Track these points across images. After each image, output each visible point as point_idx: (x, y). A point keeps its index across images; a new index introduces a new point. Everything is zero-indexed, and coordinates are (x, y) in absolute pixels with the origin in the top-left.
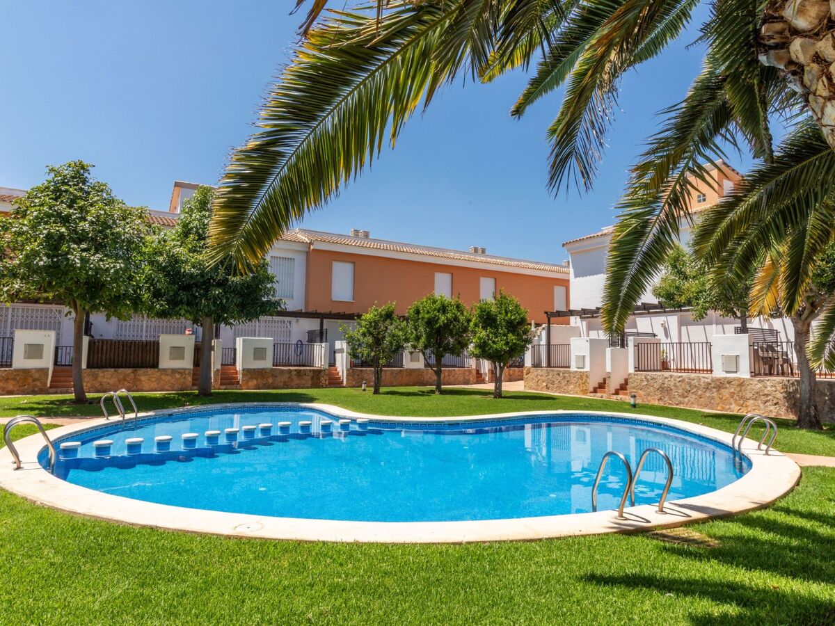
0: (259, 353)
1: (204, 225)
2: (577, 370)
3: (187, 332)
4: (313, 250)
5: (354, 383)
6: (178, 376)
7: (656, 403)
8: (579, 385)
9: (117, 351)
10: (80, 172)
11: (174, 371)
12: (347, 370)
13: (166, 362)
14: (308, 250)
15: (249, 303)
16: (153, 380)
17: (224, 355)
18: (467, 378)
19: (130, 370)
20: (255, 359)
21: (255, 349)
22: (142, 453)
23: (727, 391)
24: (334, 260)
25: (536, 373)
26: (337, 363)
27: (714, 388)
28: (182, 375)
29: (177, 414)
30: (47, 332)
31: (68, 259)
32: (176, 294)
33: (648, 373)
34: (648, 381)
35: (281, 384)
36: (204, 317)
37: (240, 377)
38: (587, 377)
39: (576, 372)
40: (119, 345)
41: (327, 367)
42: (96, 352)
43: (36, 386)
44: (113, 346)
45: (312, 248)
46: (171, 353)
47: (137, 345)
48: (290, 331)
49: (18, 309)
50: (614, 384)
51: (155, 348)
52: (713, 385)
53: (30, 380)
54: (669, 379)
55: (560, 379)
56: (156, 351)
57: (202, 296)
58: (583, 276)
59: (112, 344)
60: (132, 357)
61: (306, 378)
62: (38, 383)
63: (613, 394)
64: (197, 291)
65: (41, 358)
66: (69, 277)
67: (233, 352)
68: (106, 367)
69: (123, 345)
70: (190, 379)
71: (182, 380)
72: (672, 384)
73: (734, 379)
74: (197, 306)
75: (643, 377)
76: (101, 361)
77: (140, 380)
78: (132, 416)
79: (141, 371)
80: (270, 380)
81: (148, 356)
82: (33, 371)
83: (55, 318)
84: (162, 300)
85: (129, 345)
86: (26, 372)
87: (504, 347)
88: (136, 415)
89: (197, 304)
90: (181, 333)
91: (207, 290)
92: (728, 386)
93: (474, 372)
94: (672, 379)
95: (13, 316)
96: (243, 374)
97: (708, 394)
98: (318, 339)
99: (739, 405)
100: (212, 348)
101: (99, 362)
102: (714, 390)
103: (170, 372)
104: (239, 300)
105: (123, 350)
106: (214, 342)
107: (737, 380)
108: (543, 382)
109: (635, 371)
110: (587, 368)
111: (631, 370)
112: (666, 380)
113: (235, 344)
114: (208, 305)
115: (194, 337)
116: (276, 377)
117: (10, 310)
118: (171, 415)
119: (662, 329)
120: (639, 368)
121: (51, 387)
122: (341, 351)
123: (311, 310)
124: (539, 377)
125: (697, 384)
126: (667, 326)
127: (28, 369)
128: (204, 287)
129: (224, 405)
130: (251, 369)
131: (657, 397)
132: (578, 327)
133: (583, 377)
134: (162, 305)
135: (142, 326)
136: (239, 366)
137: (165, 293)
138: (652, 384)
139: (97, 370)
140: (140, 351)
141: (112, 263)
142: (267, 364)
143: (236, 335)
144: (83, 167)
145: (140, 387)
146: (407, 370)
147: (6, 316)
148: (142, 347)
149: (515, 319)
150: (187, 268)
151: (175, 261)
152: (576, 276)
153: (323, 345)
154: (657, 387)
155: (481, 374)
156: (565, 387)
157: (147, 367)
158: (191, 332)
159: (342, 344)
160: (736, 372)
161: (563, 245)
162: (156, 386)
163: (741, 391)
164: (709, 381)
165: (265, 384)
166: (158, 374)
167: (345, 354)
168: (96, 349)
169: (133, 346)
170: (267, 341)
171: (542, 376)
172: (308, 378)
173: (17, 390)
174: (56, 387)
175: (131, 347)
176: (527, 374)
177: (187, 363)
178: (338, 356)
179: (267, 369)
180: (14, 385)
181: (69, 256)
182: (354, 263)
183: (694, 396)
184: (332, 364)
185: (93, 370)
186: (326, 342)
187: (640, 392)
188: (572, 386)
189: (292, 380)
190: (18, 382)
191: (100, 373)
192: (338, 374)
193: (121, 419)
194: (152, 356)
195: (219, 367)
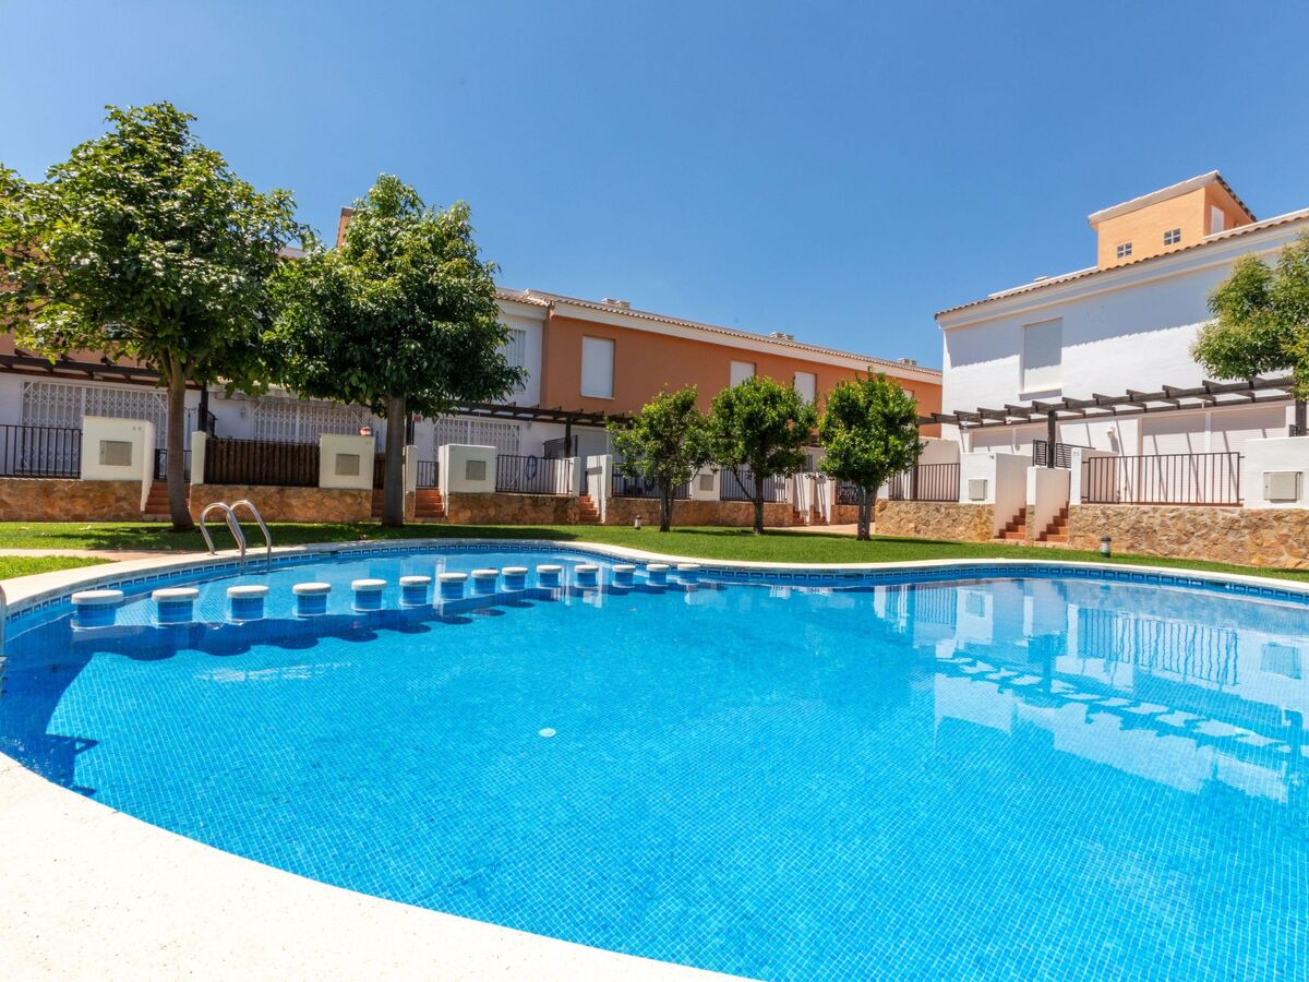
0: (475, 469)
1: (390, 239)
2: (971, 502)
3: (363, 432)
4: (553, 317)
5: (617, 519)
6: (349, 500)
7: (1124, 551)
8: (975, 526)
9: (252, 456)
10: (171, 126)
11: (344, 492)
12: (608, 500)
13: (329, 477)
14: (545, 318)
15: (465, 373)
16: (311, 505)
17: (420, 474)
18: (780, 517)
19: (272, 489)
20: (468, 478)
21: (469, 462)
22: (265, 617)
23: (1273, 532)
24: (585, 335)
25: (897, 509)
26: (590, 488)
27: (1245, 527)
28: (356, 499)
29: (347, 551)
30: (137, 423)
31: (139, 262)
32: (342, 349)
33: (1107, 506)
34: (1108, 517)
35: (509, 518)
36: (390, 397)
37: (445, 505)
38: (990, 513)
39: (970, 506)
40: (255, 447)
41: (578, 494)
42: (218, 459)
43: (122, 509)
44: (245, 451)
45: (552, 313)
46: (338, 464)
47: (283, 452)
48: (518, 442)
49: (96, 390)
50: (1039, 522)
51: (313, 456)
52: (1242, 524)
53: (111, 500)
54: (1151, 514)
55: (939, 516)
56: (314, 461)
57: (387, 354)
58: (966, 364)
59: (244, 446)
60: (277, 468)
61: (547, 509)
62: (125, 505)
63: (1037, 540)
64: (378, 346)
65: (129, 464)
66: (145, 297)
67: (433, 468)
68: (235, 483)
69: (262, 448)
70: (368, 505)
71: (356, 508)
72: (1158, 522)
73: (1290, 513)
74: (378, 371)
75: (1099, 512)
76: (228, 472)
77: (289, 505)
78: (263, 550)
79: (291, 491)
80: (492, 512)
81: (302, 467)
82: (116, 485)
83: (157, 407)
84: (318, 359)
85: (270, 450)
86: (104, 485)
87: (882, 458)
88: (269, 550)
89: (379, 367)
90: (354, 434)
91: (394, 344)
92: (1275, 523)
93: (791, 510)
94: (1157, 515)
95: (89, 402)
96: (451, 502)
97: (1231, 538)
98: (563, 452)
99: (1295, 556)
100: (402, 460)
101: (224, 473)
102: (1246, 531)
103: (336, 494)
104: (449, 366)
105: (262, 456)
106: (406, 450)
107: (1296, 514)
108: (910, 522)
109: (1083, 502)
110: (991, 499)
111: (1075, 501)
112: (1145, 516)
113: (436, 457)
114: (398, 370)
115: (373, 440)
116: (500, 506)
117: (84, 392)
118: (335, 552)
119: (1109, 440)
120: (1089, 498)
121: (147, 511)
122: (598, 470)
123: (550, 406)
124: (903, 515)
125: (1208, 522)
126: (1117, 436)
127: (108, 482)
128: (391, 339)
129: (426, 541)
130: (462, 494)
131: (1123, 544)
132: (955, 442)
133: (982, 514)
134: (317, 367)
135: (294, 425)
136: (443, 489)
137: (323, 344)
138: (1116, 523)
139: (221, 486)
140: (289, 459)
141: (223, 272)
142: (487, 486)
143: (439, 440)
144: (175, 120)
145: (290, 516)
146: (695, 502)
147: (78, 401)
148: (293, 452)
149: (900, 412)
150: (362, 302)
151: (339, 288)
152: (954, 364)
153: (572, 460)
154: (1127, 528)
155: (798, 513)
156: (948, 530)
157: (301, 485)
158: (368, 433)
159: (598, 461)
160: (1294, 501)
161: (936, 316)
162: (316, 515)
163: (1302, 532)
164: (1236, 516)
165: (483, 518)
166: (319, 495)
167: (603, 476)
168: (218, 453)
169: (277, 450)
170: (487, 451)
171: (907, 512)
172: (549, 510)
173: (91, 515)
174: (156, 512)
175: (274, 451)
176: (880, 511)
177: (364, 480)
178: (592, 479)
179: (486, 494)
180: (84, 506)
181: (141, 256)
182: (614, 340)
183: (1201, 542)
184: (584, 492)
185: (214, 486)
186: (576, 455)
187: (1091, 535)
188: (962, 528)
189: (525, 512)
190: (91, 502)
191: (225, 492)
192: (592, 505)
193: (239, 554)
194: (307, 468)
195: (414, 489)
